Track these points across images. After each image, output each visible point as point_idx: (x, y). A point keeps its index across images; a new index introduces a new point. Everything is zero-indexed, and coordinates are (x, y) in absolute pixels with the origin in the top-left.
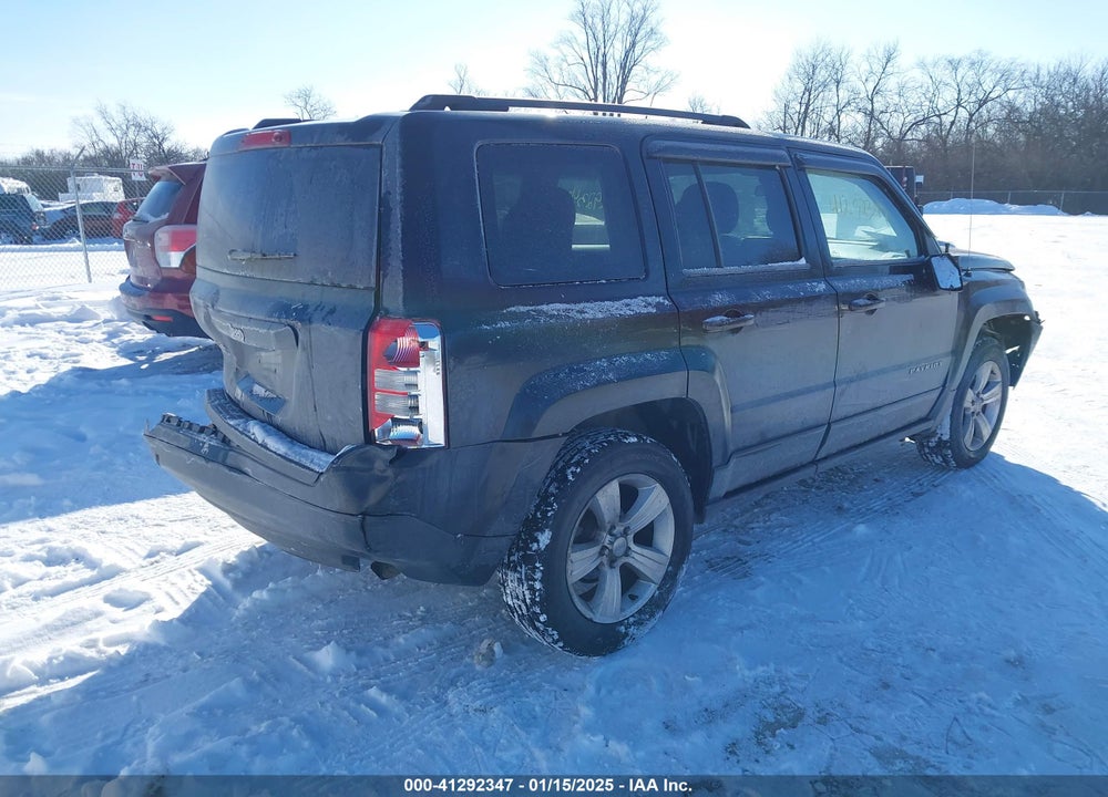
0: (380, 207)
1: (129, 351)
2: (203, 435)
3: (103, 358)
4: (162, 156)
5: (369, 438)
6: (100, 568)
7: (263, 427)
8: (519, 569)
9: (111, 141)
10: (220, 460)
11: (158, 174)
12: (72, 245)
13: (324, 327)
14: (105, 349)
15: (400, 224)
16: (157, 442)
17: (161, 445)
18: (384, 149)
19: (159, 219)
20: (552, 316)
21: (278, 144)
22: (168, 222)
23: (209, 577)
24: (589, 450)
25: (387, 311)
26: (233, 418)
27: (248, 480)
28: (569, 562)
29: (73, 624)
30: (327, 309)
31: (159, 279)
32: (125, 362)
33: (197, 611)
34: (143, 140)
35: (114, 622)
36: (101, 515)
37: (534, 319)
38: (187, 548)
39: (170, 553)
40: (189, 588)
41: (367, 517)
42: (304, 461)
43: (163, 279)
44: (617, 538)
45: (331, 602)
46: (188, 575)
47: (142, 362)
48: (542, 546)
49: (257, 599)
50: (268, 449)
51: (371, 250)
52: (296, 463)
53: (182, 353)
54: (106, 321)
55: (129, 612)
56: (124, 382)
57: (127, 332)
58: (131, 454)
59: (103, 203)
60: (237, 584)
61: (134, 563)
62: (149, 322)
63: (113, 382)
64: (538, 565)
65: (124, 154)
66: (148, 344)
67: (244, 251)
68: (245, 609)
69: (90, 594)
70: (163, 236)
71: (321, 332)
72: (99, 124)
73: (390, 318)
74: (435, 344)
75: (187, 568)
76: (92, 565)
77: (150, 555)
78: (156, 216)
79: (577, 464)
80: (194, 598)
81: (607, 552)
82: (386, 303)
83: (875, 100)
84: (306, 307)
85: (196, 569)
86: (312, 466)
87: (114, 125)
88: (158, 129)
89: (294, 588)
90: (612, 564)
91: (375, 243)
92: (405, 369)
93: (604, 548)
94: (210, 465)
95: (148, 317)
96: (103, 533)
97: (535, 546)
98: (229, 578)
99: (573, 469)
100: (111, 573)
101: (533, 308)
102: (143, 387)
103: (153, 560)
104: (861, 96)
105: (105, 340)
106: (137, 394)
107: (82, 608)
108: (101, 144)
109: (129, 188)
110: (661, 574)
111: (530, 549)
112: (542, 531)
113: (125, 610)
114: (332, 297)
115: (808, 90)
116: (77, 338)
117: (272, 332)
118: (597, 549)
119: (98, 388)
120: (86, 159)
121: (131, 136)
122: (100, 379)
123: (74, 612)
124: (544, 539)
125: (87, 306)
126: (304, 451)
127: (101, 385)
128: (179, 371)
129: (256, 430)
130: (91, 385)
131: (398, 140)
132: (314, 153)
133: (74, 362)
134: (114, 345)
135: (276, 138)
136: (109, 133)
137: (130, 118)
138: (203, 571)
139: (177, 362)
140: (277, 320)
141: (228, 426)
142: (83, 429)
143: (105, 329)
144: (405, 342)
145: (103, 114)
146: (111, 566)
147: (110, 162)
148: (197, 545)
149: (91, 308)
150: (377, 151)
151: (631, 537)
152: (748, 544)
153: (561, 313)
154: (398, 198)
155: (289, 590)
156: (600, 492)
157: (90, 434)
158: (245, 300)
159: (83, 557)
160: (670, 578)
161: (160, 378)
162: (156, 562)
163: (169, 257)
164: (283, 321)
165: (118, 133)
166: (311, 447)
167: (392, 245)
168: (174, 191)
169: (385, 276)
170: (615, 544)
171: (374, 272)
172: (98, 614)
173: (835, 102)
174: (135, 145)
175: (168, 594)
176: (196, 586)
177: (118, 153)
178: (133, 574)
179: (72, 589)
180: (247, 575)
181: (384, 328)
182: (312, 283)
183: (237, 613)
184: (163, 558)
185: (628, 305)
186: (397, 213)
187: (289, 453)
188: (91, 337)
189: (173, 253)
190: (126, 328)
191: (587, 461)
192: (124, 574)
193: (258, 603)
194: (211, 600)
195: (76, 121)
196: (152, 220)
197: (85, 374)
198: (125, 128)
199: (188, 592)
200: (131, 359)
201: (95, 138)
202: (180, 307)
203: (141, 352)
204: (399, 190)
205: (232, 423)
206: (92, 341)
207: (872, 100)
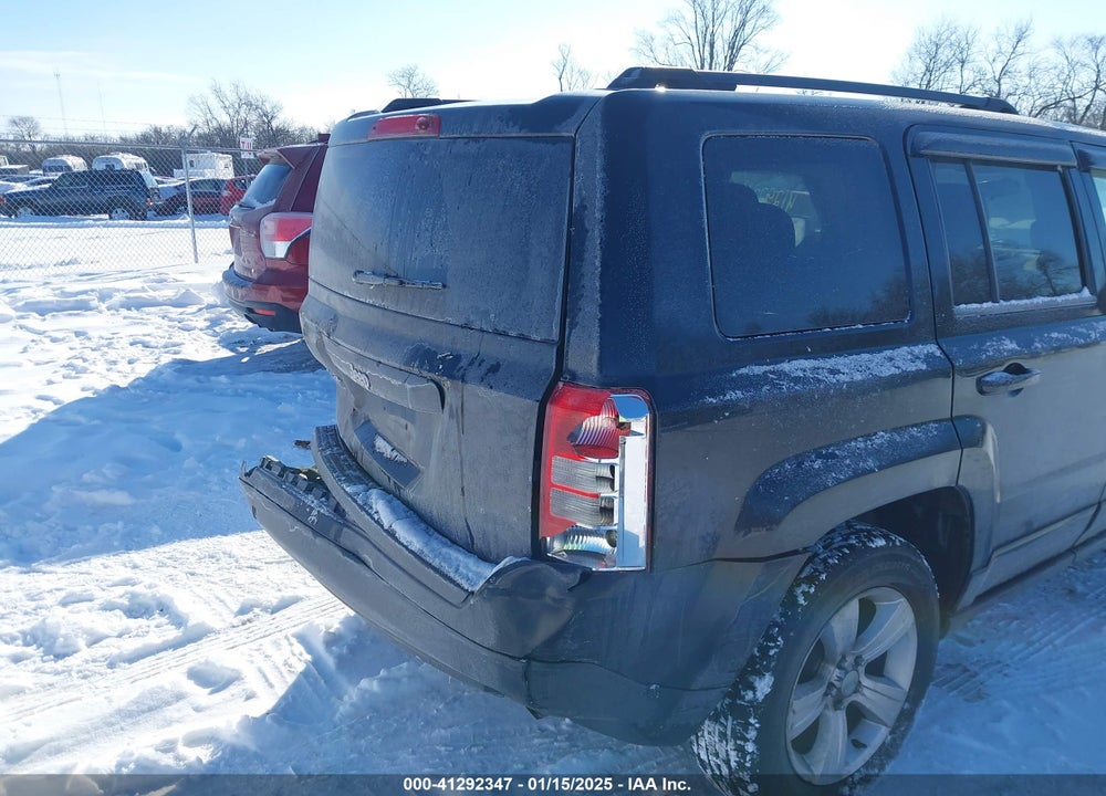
0: (569, 226)
1: (230, 341)
2: (310, 497)
3: (203, 349)
4: (272, 135)
5: (538, 550)
6: (186, 628)
7: (389, 502)
8: (722, 720)
9: (224, 119)
10: (332, 537)
11: (266, 156)
12: (183, 222)
13: (482, 391)
14: (205, 337)
15: (598, 253)
16: (256, 493)
17: (260, 498)
18: (578, 145)
19: (265, 205)
20: (797, 380)
21: (422, 133)
22: (275, 209)
23: (309, 649)
24: (824, 561)
25: (574, 376)
26: (350, 481)
27: (368, 574)
28: (791, 714)
29: (151, 709)
30: (485, 366)
31: (263, 270)
32: (225, 353)
33: (294, 698)
34: (253, 118)
35: (197, 710)
36: (191, 550)
37: (774, 385)
38: (284, 605)
39: (265, 609)
40: (286, 664)
41: (534, 663)
42: (446, 568)
43: (268, 270)
44: (847, 673)
45: (455, 699)
46: (285, 642)
47: (243, 355)
48: (760, 696)
49: (366, 691)
50: (397, 540)
51: (554, 286)
52: (436, 570)
53: (284, 345)
54: (210, 307)
55: (216, 695)
56: (223, 378)
57: (229, 320)
58: (227, 471)
59: (214, 180)
60: (342, 662)
61: (223, 620)
62: (251, 315)
63: (213, 378)
64: (752, 721)
65: (235, 132)
66: (249, 333)
67: (374, 273)
68: (352, 705)
69: (173, 663)
70: (269, 225)
71: (478, 395)
72: (214, 103)
73: (578, 386)
74: (640, 425)
75: (284, 633)
76: (178, 621)
77: (243, 611)
78: (263, 203)
79: (810, 580)
80: (291, 679)
81: (834, 691)
82: (573, 362)
83: (1002, 81)
84: (458, 358)
85: (294, 636)
86: (458, 579)
87: (227, 104)
88: (268, 108)
89: (410, 677)
90: (837, 704)
91: (561, 280)
92: (597, 461)
93: (831, 685)
94: (319, 541)
95: (250, 310)
96: (192, 574)
97: (749, 695)
98: (330, 652)
99: (804, 587)
100: (196, 635)
101: (770, 368)
102: (242, 385)
103: (245, 617)
104: (987, 77)
105: (208, 328)
106: (236, 394)
107: (162, 688)
108: (214, 122)
109: (238, 165)
110: (894, 714)
111: (743, 698)
112: (761, 675)
113: (212, 693)
114: (493, 349)
115: (928, 70)
116: (179, 325)
117: (408, 386)
118: (822, 690)
119: (197, 385)
120: (200, 136)
121: (243, 114)
122: (200, 374)
123: (152, 693)
124: (764, 686)
125: (192, 291)
126: (445, 550)
127: (199, 381)
128: (280, 366)
129: (380, 507)
130: (190, 381)
131: (598, 132)
132: (473, 147)
133: (175, 353)
134: (215, 334)
135: (420, 125)
136: (223, 112)
137: (242, 97)
138: (302, 639)
139: (277, 355)
140: (416, 371)
141: (343, 491)
142: (179, 436)
143: (207, 316)
144: (600, 422)
145: (218, 92)
146: (198, 624)
147: (222, 140)
148: (295, 600)
149: (195, 292)
150: (568, 147)
151: (862, 669)
152: (969, 643)
153: (808, 374)
154: (598, 215)
155: (405, 680)
156: (836, 618)
157: (186, 443)
158: (372, 336)
159: (168, 608)
160: (905, 717)
161: (261, 376)
162: (249, 621)
163: (274, 248)
164: (425, 374)
165: (231, 111)
166: (454, 542)
167: (586, 281)
168: (282, 175)
169: (574, 325)
170: (846, 681)
171: (557, 319)
172: (179, 697)
173: (959, 83)
174: (246, 124)
175: (260, 671)
176: (293, 661)
177: (230, 130)
178: (223, 637)
179: (152, 653)
180: (352, 650)
181: (571, 401)
182: (466, 327)
183: (341, 708)
184: (257, 616)
185: (891, 359)
186: (595, 236)
187: (426, 551)
188: (193, 324)
189: (278, 243)
190: (229, 315)
191: (823, 577)
192: (212, 636)
193: (367, 696)
194: (311, 684)
195: (192, 100)
196: (259, 206)
197: (185, 367)
198: (237, 106)
199: (284, 670)
200: (232, 350)
201: (209, 115)
202: (284, 299)
203: (242, 343)
204: (599, 204)
205: (348, 489)
206: (194, 329)
207: (999, 81)
